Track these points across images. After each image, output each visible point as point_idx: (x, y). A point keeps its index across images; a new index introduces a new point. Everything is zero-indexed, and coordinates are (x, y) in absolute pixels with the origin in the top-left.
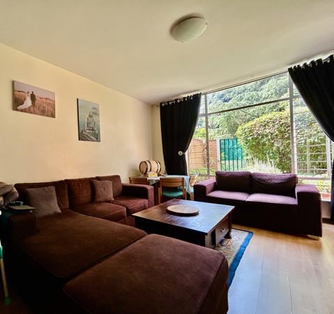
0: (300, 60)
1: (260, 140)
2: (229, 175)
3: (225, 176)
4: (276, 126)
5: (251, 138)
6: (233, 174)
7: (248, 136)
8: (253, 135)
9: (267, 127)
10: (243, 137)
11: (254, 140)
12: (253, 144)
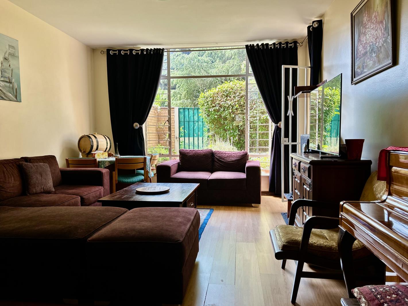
0: (254, 40)
1: (222, 113)
2: (193, 153)
3: (189, 154)
4: (236, 98)
5: (213, 110)
6: (196, 152)
7: (210, 107)
8: (216, 106)
9: (229, 98)
10: (205, 107)
11: (216, 113)
12: (214, 118)
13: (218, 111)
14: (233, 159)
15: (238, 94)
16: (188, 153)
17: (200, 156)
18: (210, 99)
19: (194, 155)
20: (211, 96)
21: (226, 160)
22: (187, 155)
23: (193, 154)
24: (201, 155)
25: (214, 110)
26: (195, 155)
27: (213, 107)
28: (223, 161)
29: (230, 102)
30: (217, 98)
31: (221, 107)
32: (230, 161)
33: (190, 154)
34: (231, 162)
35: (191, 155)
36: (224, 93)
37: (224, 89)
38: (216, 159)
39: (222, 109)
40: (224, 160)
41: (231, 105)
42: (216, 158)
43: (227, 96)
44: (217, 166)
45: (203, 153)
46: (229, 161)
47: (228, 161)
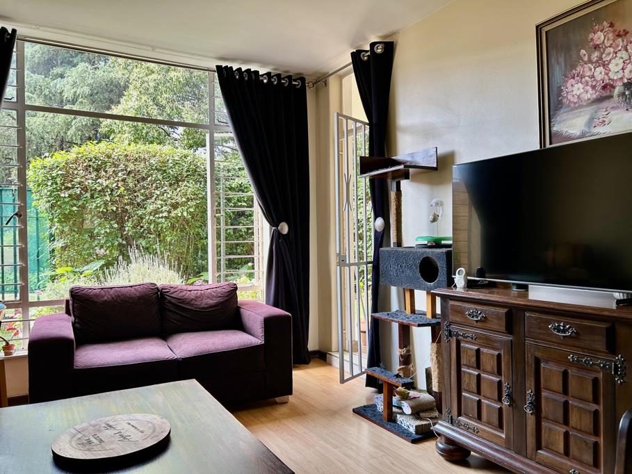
1: (87, 202)
2: (111, 295)
3: (101, 299)
4: (120, 174)
5: (67, 196)
6: (119, 291)
7: (61, 189)
8: (73, 188)
9: (103, 173)
10: (49, 188)
11: (75, 202)
12: (71, 211)
13: (78, 197)
14: (211, 302)
15: (122, 166)
16: (96, 295)
17: (131, 300)
18: (60, 172)
19: (116, 301)
20: (61, 166)
21: (195, 306)
22: (96, 302)
23: (113, 298)
24: (132, 298)
25: (70, 196)
26: (119, 300)
27: (67, 188)
28: (188, 309)
29: (107, 182)
30: (76, 172)
31: (85, 189)
32: (206, 306)
33: (103, 297)
34: (208, 308)
35: (106, 301)
36: (91, 163)
37: (92, 156)
38: (170, 305)
39: (88, 195)
40: (192, 305)
41: (107, 186)
42: (170, 302)
43: (97, 170)
44: (175, 322)
45: (138, 294)
46: (203, 308)
47: (202, 306)
